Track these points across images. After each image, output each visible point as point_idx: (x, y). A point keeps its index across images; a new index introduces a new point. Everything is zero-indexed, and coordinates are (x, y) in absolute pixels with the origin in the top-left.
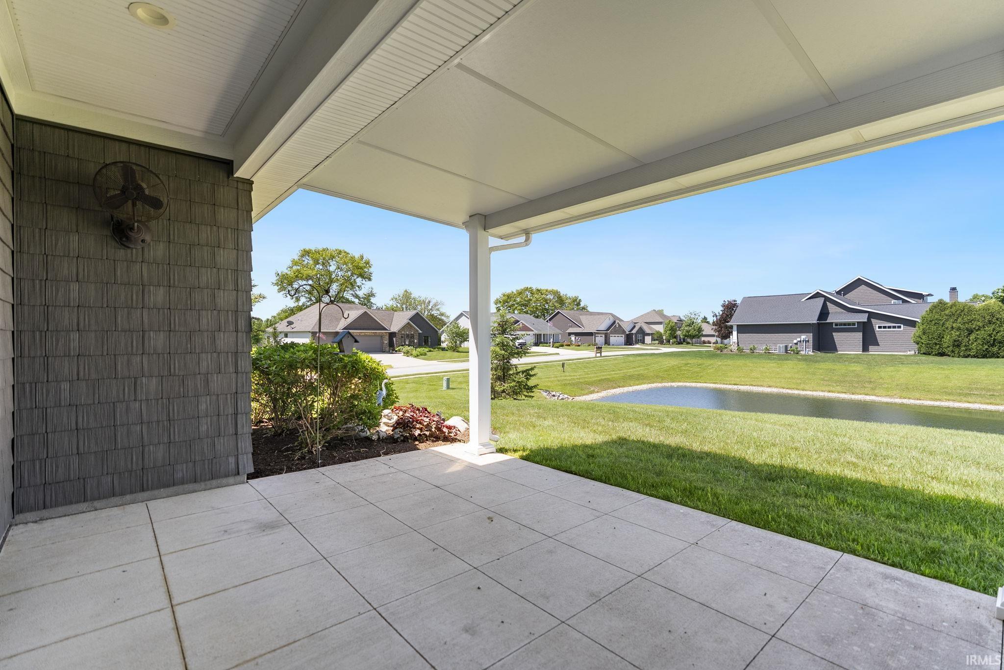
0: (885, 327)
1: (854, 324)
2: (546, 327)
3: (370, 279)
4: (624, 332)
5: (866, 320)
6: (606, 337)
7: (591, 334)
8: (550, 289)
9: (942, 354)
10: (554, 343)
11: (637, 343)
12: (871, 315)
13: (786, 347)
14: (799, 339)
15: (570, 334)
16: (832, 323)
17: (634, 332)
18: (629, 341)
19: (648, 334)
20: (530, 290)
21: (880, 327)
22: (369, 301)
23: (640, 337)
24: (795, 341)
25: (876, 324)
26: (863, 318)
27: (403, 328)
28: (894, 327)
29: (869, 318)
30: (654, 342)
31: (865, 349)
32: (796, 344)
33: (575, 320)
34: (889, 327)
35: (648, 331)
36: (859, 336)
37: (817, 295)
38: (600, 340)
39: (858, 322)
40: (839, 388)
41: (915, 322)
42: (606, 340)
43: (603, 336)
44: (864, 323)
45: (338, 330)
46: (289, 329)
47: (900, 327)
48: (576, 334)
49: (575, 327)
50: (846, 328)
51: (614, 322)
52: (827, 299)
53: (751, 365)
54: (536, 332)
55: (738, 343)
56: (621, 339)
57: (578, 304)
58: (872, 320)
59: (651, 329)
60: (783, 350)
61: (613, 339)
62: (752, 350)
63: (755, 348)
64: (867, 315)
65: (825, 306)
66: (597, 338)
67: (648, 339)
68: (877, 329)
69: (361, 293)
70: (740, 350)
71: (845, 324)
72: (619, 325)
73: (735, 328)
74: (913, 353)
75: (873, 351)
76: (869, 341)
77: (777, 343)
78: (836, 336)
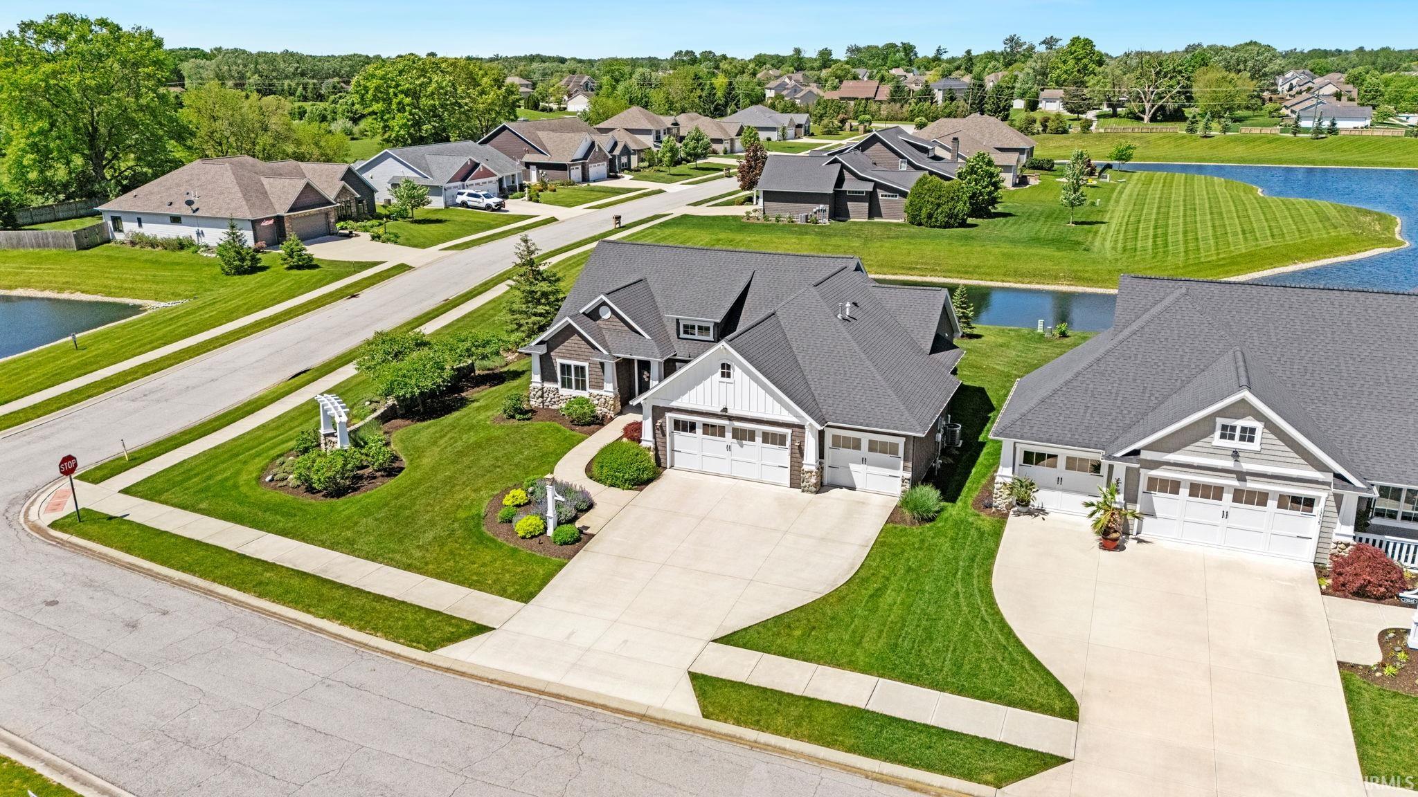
0: (885, 197)
1: (863, 193)
4: (605, 156)
5: (872, 189)
6: (583, 168)
7: (562, 167)
9: (921, 225)
11: (621, 169)
12: (877, 185)
13: (807, 217)
14: (818, 209)
15: (528, 165)
16: (846, 191)
17: (616, 152)
18: (612, 168)
19: (634, 152)
21: (882, 197)
23: (624, 159)
24: (815, 210)
25: (880, 192)
26: (869, 187)
27: (339, 194)
28: (892, 197)
29: (875, 188)
30: (642, 164)
31: (871, 216)
32: (816, 213)
33: (532, 140)
34: (889, 197)
35: (633, 146)
36: (866, 204)
37: (836, 162)
39: (866, 191)
41: (906, 193)
42: (583, 173)
43: (580, 167)
44: (870, 191)
45: (280, 213)
47: (895, 197)
48: (540, 166)
49: (532, 153)
50: (857, 197)
51: (593, 143)
52: (843, 166)
54: (499, 176)
55: (764, 210)
56: (603, 169)
58: (877, 189)
60: (804, 219)
61: (593, 170)
62: (778, 219)
63: (780, 217)
64: (874, 183)
65: (841, 174)
66: (572, 172)
67: (634, 161)
70: (766, 218)
71: (856, 193)
72: (600, 148)
74: (903, 221)
75: (876, 218)
76: (874, 211)
77: (800, 212)
78: (849, 204)
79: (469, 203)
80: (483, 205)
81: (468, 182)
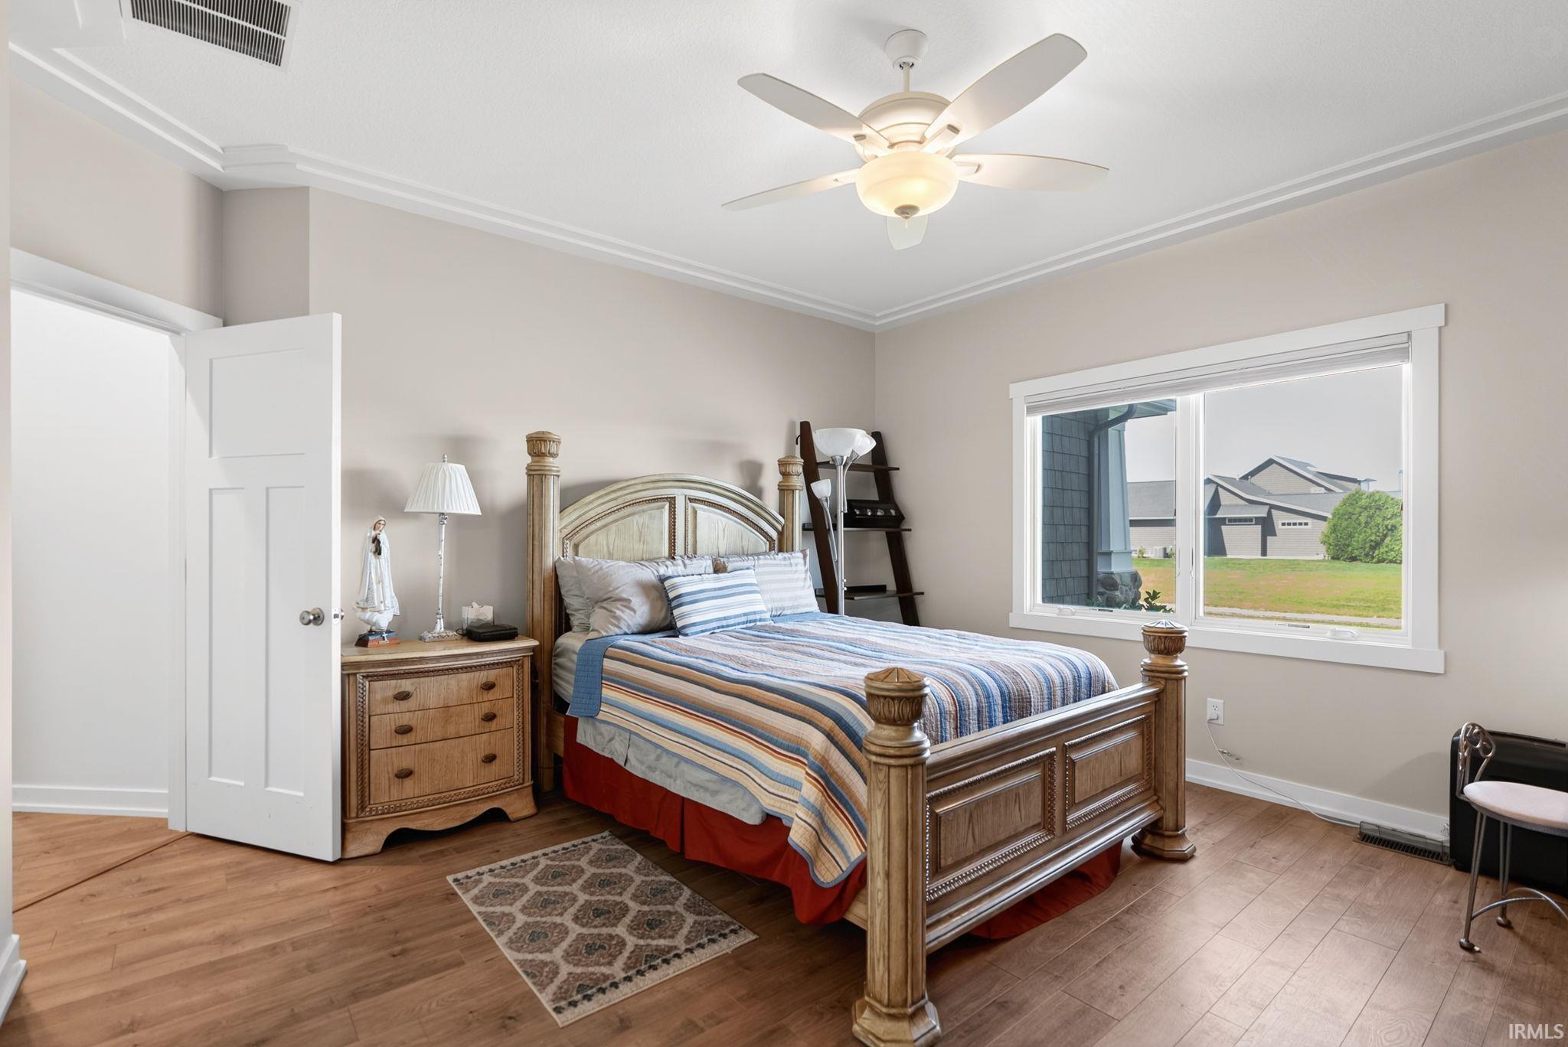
0: (1289, 524)
1: (1251, 520)
5: (1266, 515)
9: (1353, 559)
12: (1272, 507)
13: (1165, 550)
16: (1225, 518)
21: (1283, 524)
25: (1279, 518)
26: (1262, 512)
28: (1300, 524)
29: (1269, 513)
34: (1295, 524)
36: (1256, 529)
39: (1256, 518)
41: (1327, 517)
44: (1264, 518)
47: (1306, 524)
52: (1218, 485)
58: (1274, 514)
64: (1268, 507)
65: (1216, 494)
68: (1280, 526)
71: (1240, 520)
74: (1321, 557)
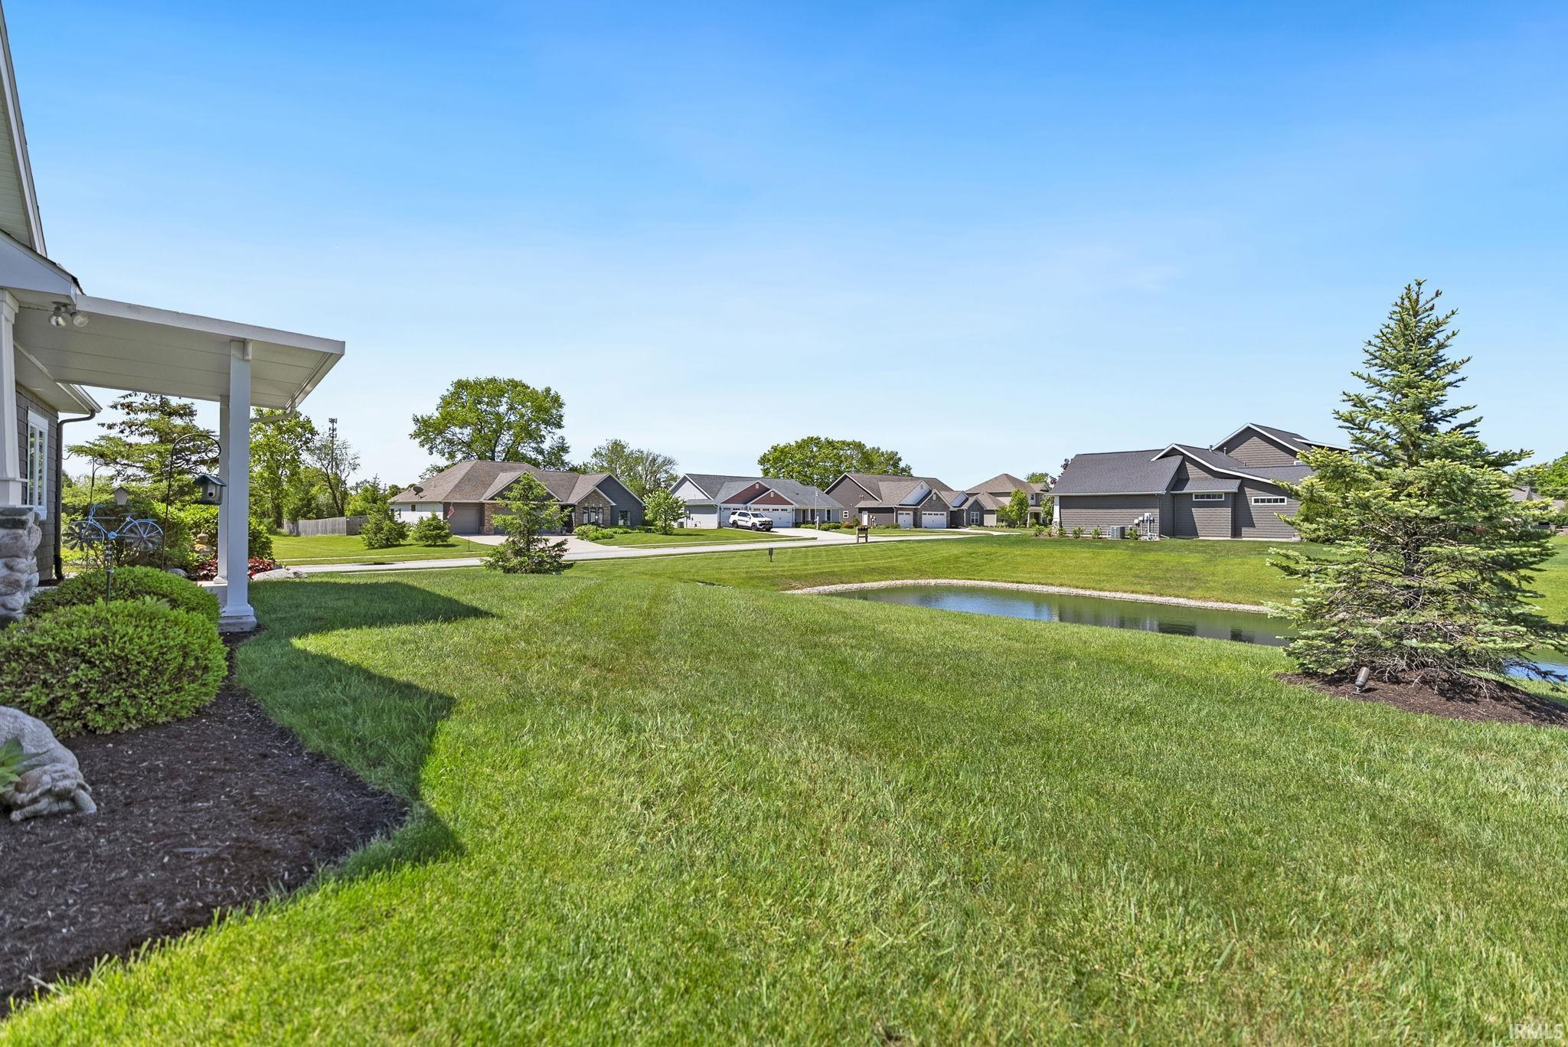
0: (1263, 501)
1: (1220, 496)
2: (817, 499)
3: (559, 426)
4: (945, 507)
5: (1235, 490)
6: (915, 514)
7: (890, 510)
8: (849, 440)
10: (822, 522)
11: (969, 524)
12: (1244, 483)
13: (1123, 529)
14: (1141, 518)
15: (861, 510)
16: (1192, 494)
17: (965, 507)
18: (955, 520)
19: (992, 512)
20: (816, 441)
21: (1256, 501)
22: (559, 458)
23: (975, 515)
24: (1136, 521)
25: (1252, 495)
26: (1233, 487)
27: (587, 498)
28: (1276, 501)
29: (1241, 488)
30: (1000, 524)
31: (1236, 532)
32: (1138, 525)
33: (869, 488)
34: (1269, 501)
35: (990, 506)
36: (1227, 512)
37: (1173, 452)
38: (906, 518)
39: (1225, 494)
40: (1148, 588)
42: (915, 520)
43: (911, 513)
44: (1234, 494)
45: (482, 500)
46: (416, 499)
47: (1282, 501)
48: (870, 510)
49: (870, 499)
50: (1209, 501)
51: (930, 492)
52: (1186, 458)
53: (1059, 555)
54: (796, 506)
55: (1061, 523)
56: (942, 518)
57: (896, 465)
58: (1246, 489)
59: (997, 503)
60: (1118, 534)
61: (927, 518)
62: (1077, 534)
63: (1081, 531)
64: (1239, 481)
65: (1181, 470)
66: (899, 517)
67: (990, 520)
68: (1253, 504)
69: (546, 446)
70: (1062, 534)
71: (1208, 496)
72: (938, 498)
73: (1057, 500)
74: (1298, 539)
75: (1248, 536)
76: (1241, 521)
77: (1110, 523)
78: (1196, 512)
79: (740, 523)
80: (750, 524)
81: (749, 505)
